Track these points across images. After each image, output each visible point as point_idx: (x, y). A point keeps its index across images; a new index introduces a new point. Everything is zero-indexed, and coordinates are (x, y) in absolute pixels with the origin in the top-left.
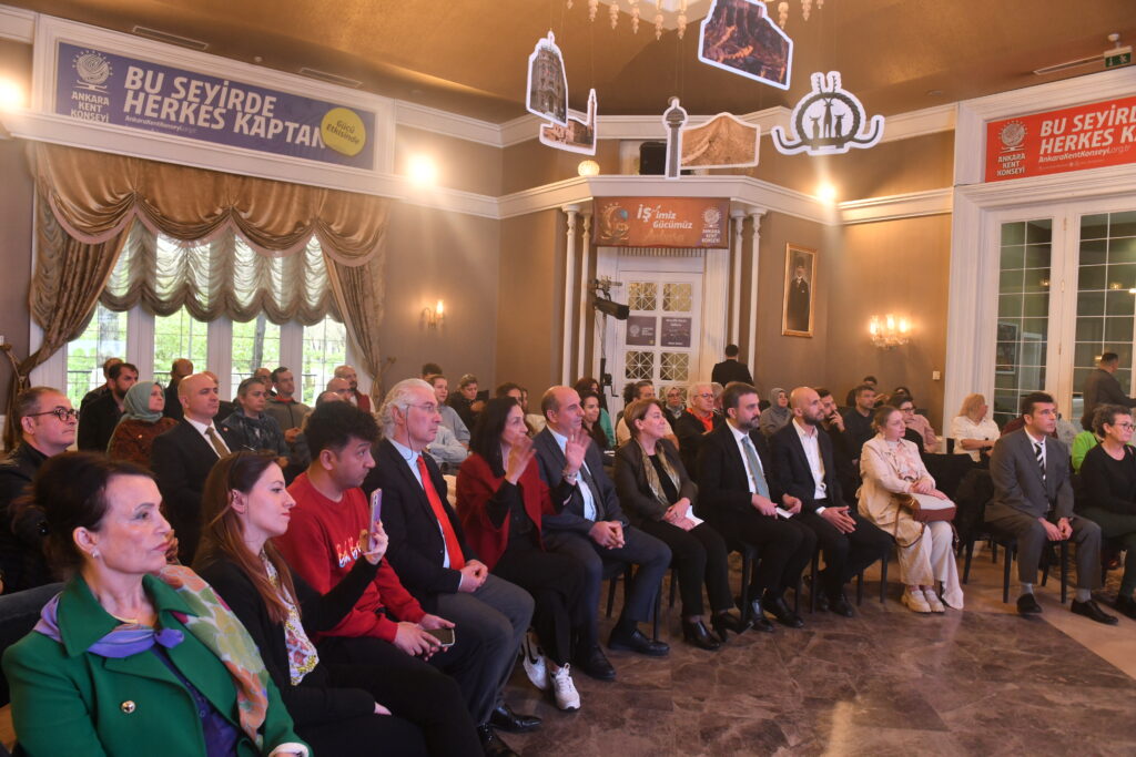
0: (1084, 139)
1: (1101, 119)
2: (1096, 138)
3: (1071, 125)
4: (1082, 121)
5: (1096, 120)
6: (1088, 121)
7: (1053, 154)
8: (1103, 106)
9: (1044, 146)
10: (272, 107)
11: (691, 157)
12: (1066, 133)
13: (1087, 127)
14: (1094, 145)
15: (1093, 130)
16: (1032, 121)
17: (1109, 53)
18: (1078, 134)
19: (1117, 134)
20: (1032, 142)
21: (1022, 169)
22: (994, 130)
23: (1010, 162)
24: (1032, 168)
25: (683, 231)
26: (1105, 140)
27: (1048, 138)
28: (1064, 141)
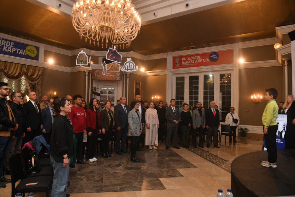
0: (189, 62)
1: (192, 58)
2: (191, 62)
3: (187, 59)
4: (189, 58)
5: (191, 58)
6: (190, 58)
7: (184, 64)
8: (192, 55)
9: (183, 63)
10: (13, 45)
11: (108, 69)
12: (186, 60)
13: (190, 59)
14: (191, 63)
15: (191, 60)
16: (181, 57)
17: (191, 47)
18: (188, 60)
19: (195, 61)
20: (181, 61)
21: (179, 67)
22: (174, 58)
23: (177, 65)
24: (181, 67)
25: (112, 77)
26: (193, 62)
27: (183, 61)
28: (186, 62)
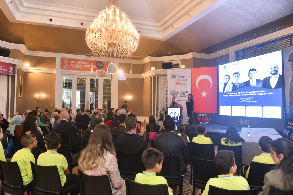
0: (78, 65)
1: (81, 62)
2: (80, 65)
4: (78, 62)
5: (80, 63)
6: (79, 62)
7: (73, 66)
8: (81, 60)
9: (72, 65)
12: (76, 63)
13: (79, 63)
14: (80, 66)
15: (80, 64)
16: (70, 60)
18: (77, 64)
19: (83, 65)
20: (69, 64)
21: (68, 68)
22: (63, 60)
23: (66, 66)
24: (70, 68)
26: (81, 66)
27: (72, 63)
28: (75, 65)
